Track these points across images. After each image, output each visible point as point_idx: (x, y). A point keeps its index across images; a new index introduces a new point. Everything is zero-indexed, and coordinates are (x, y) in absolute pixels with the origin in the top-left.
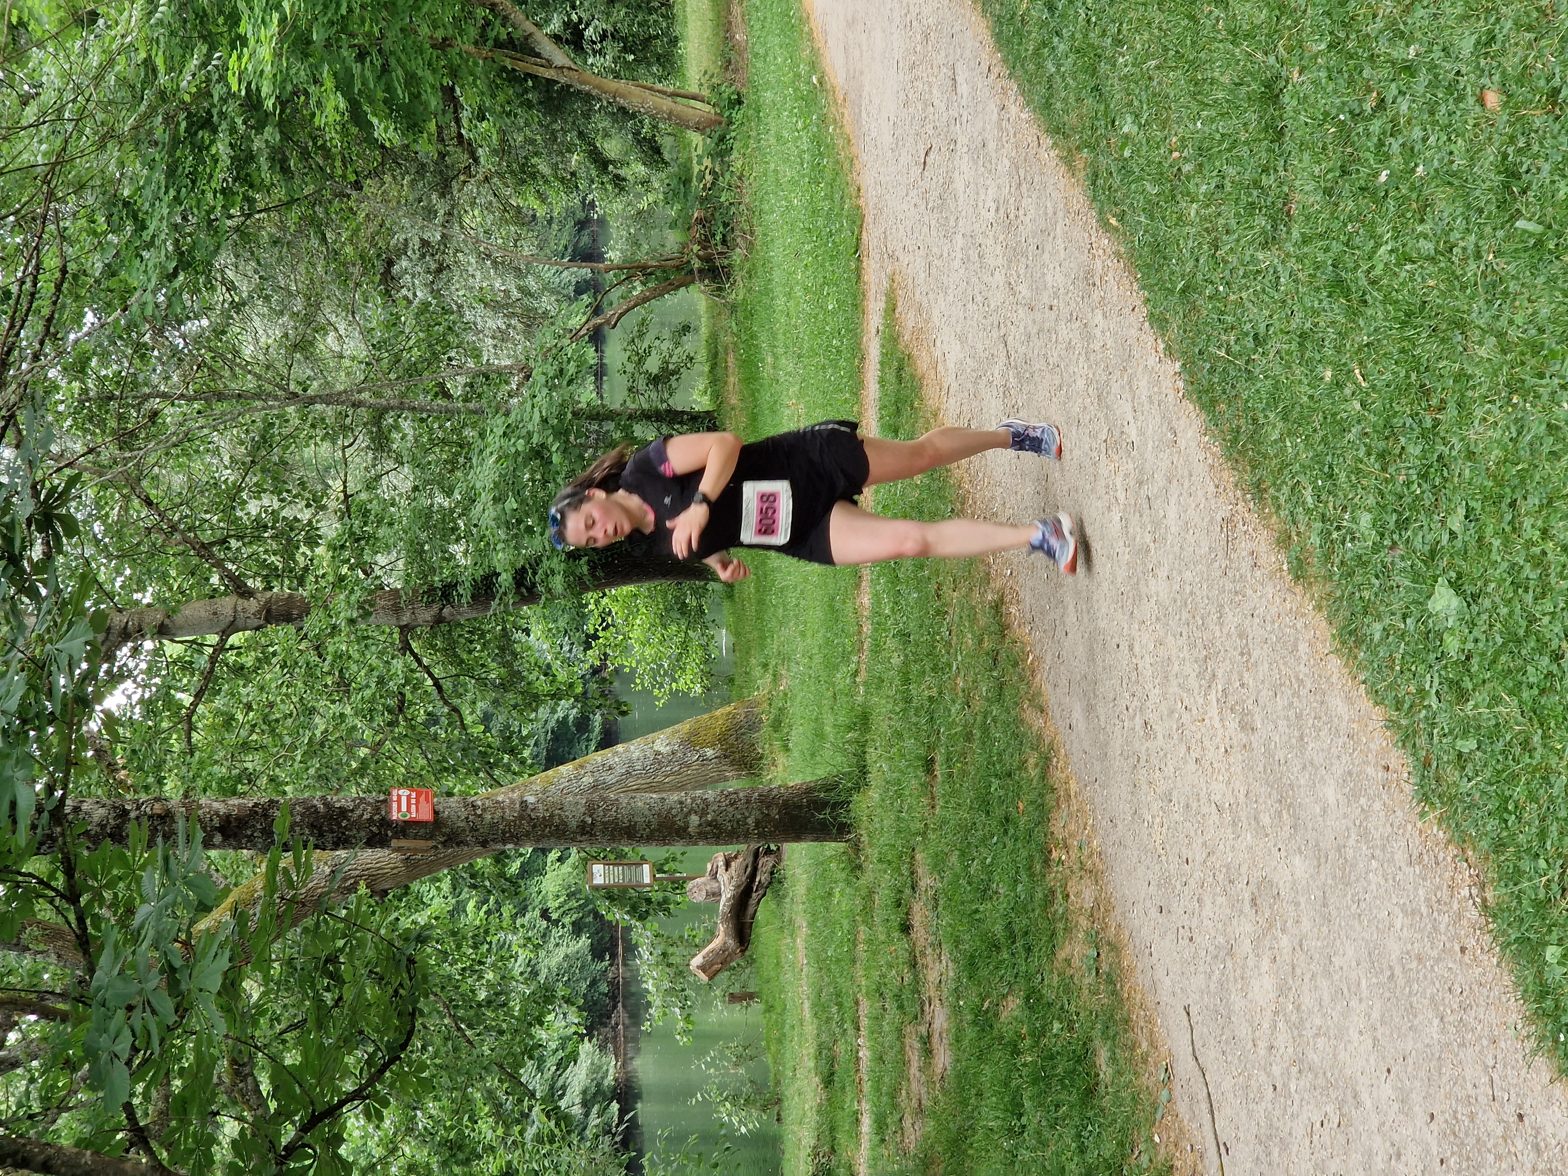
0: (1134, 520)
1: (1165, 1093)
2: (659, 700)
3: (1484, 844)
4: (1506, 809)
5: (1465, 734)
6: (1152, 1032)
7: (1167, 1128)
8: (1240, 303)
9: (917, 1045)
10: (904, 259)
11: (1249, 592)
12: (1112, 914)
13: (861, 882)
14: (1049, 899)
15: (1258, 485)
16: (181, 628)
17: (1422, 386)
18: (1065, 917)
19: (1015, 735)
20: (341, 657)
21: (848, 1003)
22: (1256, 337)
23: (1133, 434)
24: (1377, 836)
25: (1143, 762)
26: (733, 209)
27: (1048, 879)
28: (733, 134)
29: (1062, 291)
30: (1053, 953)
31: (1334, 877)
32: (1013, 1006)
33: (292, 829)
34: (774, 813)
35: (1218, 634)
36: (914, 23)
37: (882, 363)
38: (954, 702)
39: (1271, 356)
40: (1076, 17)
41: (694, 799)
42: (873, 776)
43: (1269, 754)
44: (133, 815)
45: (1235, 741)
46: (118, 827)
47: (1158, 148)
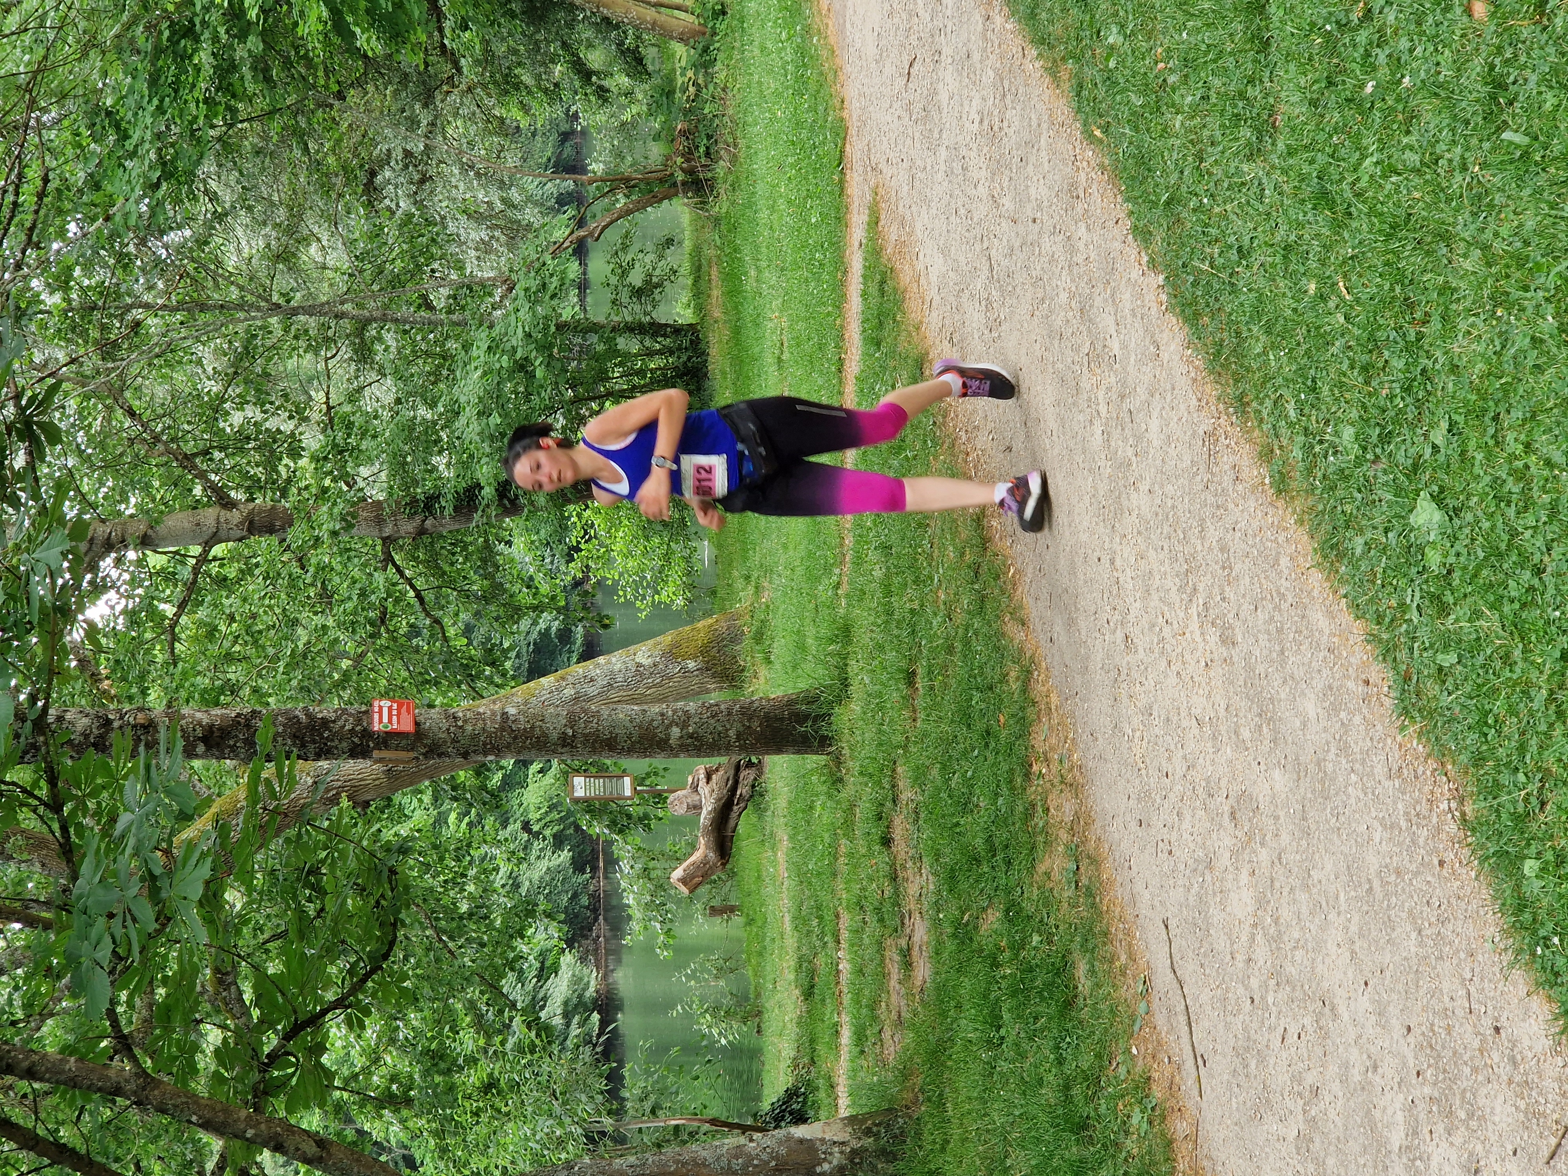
0: (1116, 433)
1: (1143, 1006)
2: (641, 611)
3: (1464, 758)
4: (1486, 723)
5: (1446, 648)
6: (1130, 945)
7: (1145, 1040)
8: (1224, 216)
9: (897, 958)
10: (888, 171)
11: (1231, 506)
12: (1092, 828)
13: (842, 795)
14: (1029, 812)
15: (1240, 398)
16: (164, 539)
17: (1406, 300)
18: (1045, 831)
19: (997, 649)
20: (323, 569)
21: (828, 916)
22: (1240, 249)
23: (1115, 347)
24: (1357, 750)
25: (1123, 676)
26: (717, 121)
27: (1028, 792)
28: (717, 45)
29: (1045, 203)
30: (1033, 867)
31: (1313, 791)
32: (993, 919)
33: (275, 740)
34: (755, 725)
35: (1199, 548)
37: (864, 276)
38: (935, 614)
39: (1255, 269)
41: (675, 712)
42: (855, 689)
43: (1249, 668)
44: (116, 724)
45: (1215, 656)
46: (102, 737)
47: (1143, 59)
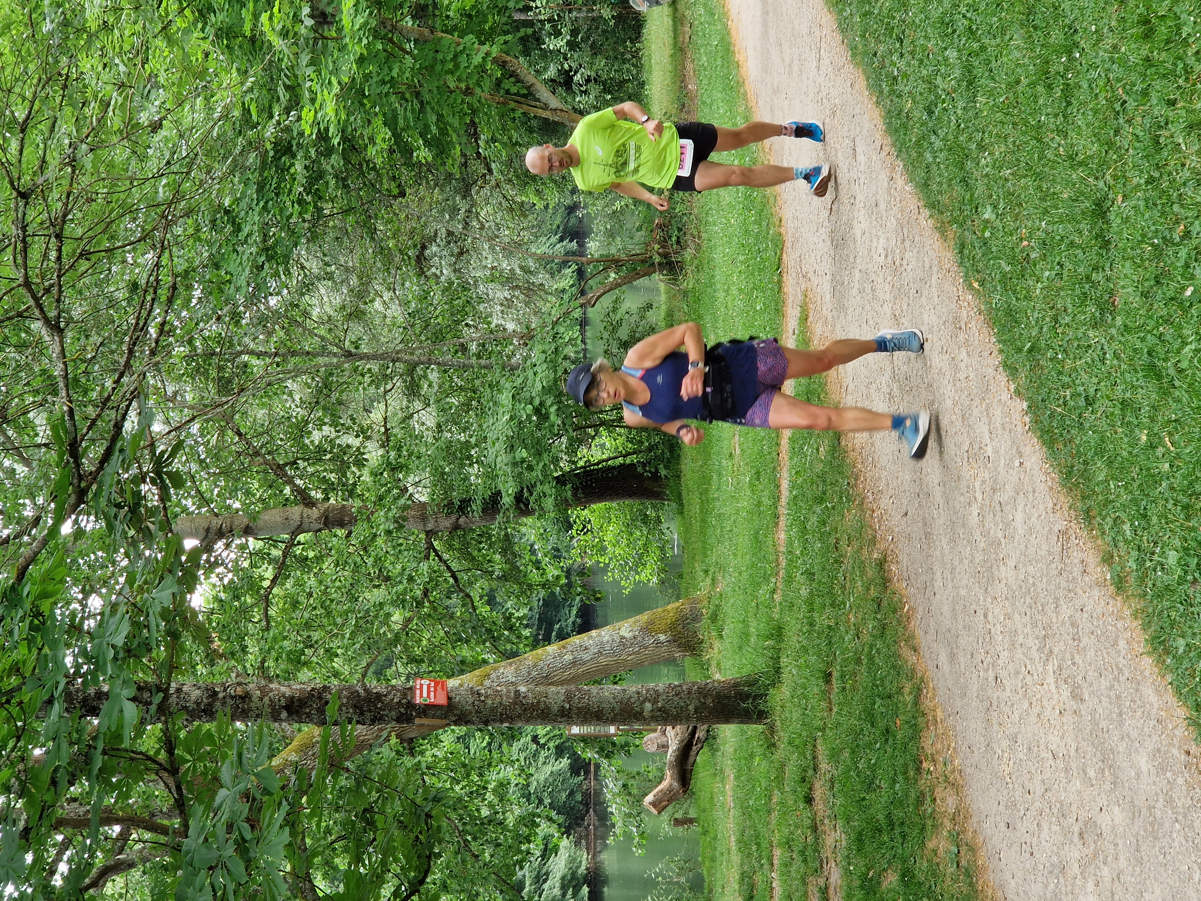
0: (989, 517)
2: (625, 588)
9: (817, 893)
10: (815, 280)
11: (1080, 592)
12: (970, 821)
13: (775, 757)
14: (920, 800)
15: (1088, 511)
16: (261, 529)
18: (932, 816)
19: (894, 667)
21: (765, 844)
22: (1087, 398)
23: (989, 450)
24: (1180, 804)
25: (994, 708)
26: (685, 218)
27: (919, 784)
29: (935, 328)
30: (924, 843)
31: (1145, 830)
32: (891, 879)
33: (340, 709)
34: (709, 701)
35: (1054, 620)
36: (824, 101)
38: (847, 633)
39: (1098, 415)
40: (949, 122)
41: (648, 691)
42: (785, 676)
43: (1095, 723)
44: (221, 695)
45: (1067, 706)
46: (210, 705)
47: (1011, 235)
